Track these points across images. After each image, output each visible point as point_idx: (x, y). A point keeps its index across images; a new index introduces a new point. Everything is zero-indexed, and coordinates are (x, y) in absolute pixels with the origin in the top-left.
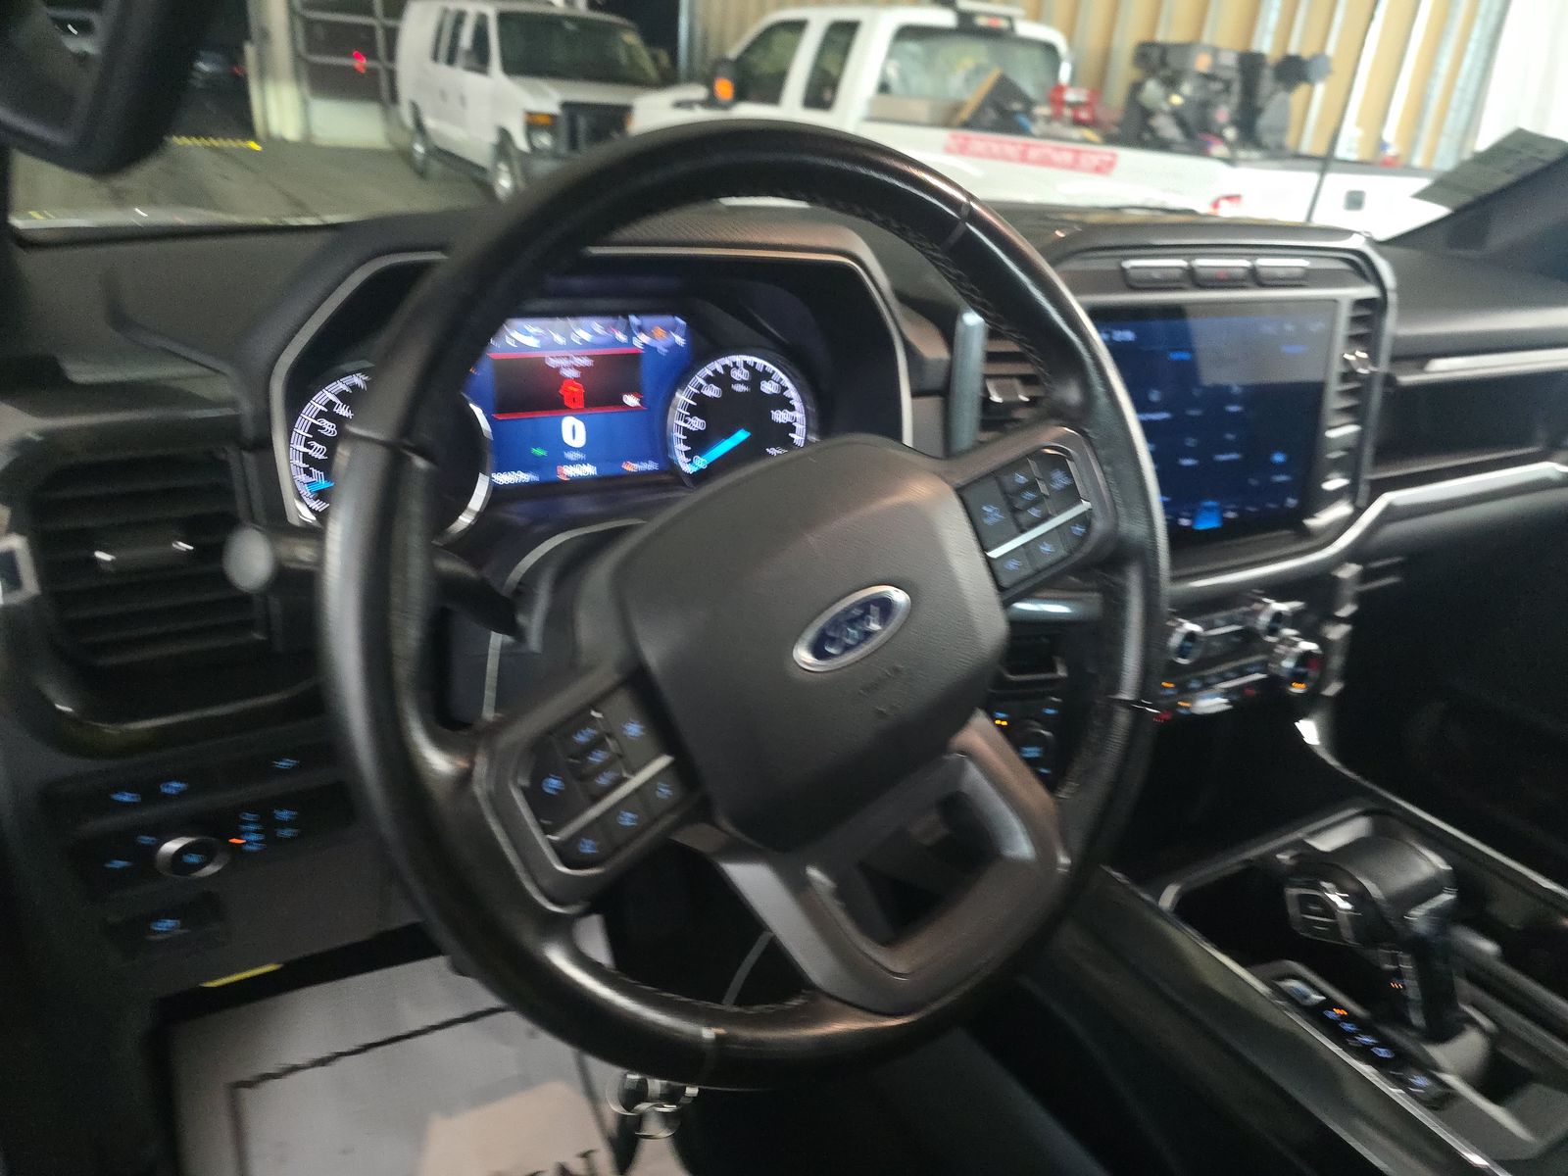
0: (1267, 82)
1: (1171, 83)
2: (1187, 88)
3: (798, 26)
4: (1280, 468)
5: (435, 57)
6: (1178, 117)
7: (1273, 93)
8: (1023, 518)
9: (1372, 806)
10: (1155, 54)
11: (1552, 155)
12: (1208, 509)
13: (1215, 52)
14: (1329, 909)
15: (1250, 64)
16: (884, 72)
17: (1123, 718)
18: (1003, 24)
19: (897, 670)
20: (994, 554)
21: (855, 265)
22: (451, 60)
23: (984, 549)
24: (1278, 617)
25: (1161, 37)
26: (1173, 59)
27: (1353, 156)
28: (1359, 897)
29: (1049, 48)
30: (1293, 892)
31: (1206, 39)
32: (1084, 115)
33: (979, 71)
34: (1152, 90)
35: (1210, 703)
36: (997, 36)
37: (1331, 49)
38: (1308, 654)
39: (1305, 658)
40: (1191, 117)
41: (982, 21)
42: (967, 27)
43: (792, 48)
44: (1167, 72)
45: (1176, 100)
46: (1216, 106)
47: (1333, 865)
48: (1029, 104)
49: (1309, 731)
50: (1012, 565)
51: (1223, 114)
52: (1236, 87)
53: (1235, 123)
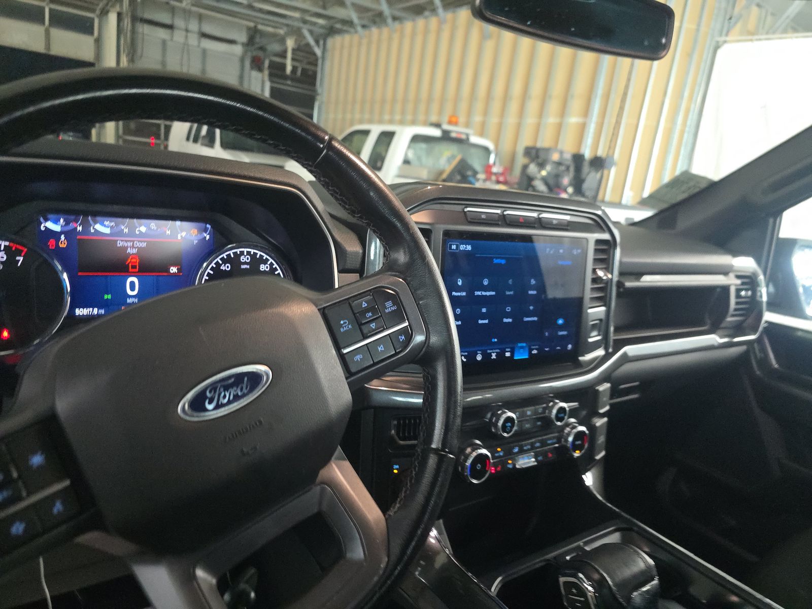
0: (586, 168)
1: (541, 166)
2: (549, 168)
3: (366, 133)
4: (561, 328)
5: (188, 139)
6: (545, 180)
7: (588, 173)
8: (365, 329)
9: (624, 526)
10: (534, 152)
11: (703, 185)
12: (522, 347)
13: (561, 153)
14: (582, 592)
15: (578, 159)
16: (406, 155)
17: (432, 461)
18: (464, 137)
19: (260, 422)
20: (345, 351)
21: (300, 194)
22: (196, 140)
23: (338, 348)
24: (562, 410)
25: (539, 145)
26: (542, 155)
27: (630, 203)
28: (600, 584)
29: (486, 150)
30: (562, 580)
31: (560, 147)
32: (501, 179)
33: (453, 157)
34: (533, 168)
35: (526, 461)
36: (461, 142)
37: (616, 156)
38: (582, 433)
39: (580, 435)
40: (551, 182)
41: (453, 135)
42: (446, 137)
43: (363, 143)
44: (540, 160)
45: (544, 173)
46: (563, 177)
47: (586, 562)
48: (475, 173)
49: (589, 479)
50: (358, 357)
51: (566, 181)
52: (572, 169)
53: (570, 185)
